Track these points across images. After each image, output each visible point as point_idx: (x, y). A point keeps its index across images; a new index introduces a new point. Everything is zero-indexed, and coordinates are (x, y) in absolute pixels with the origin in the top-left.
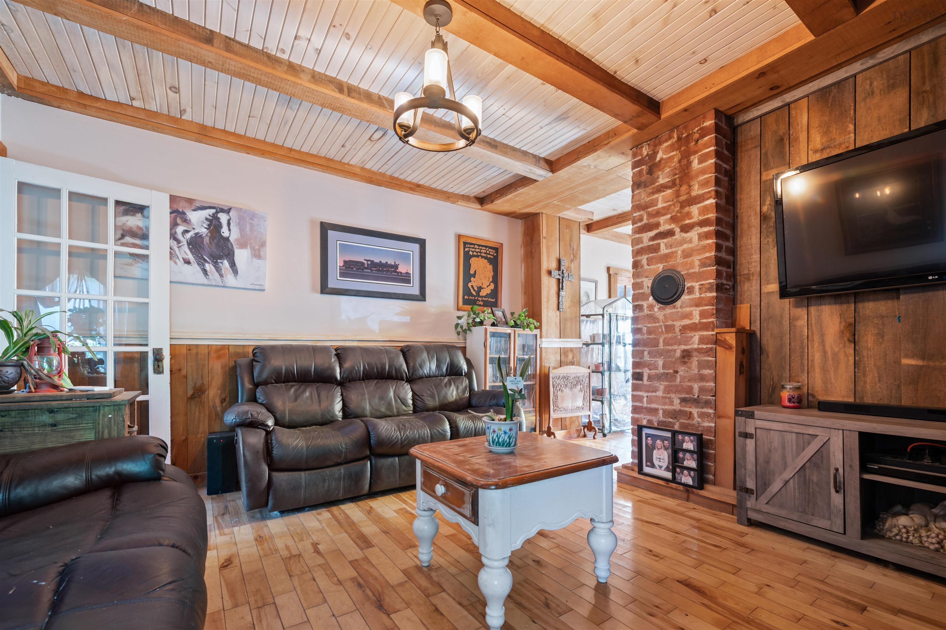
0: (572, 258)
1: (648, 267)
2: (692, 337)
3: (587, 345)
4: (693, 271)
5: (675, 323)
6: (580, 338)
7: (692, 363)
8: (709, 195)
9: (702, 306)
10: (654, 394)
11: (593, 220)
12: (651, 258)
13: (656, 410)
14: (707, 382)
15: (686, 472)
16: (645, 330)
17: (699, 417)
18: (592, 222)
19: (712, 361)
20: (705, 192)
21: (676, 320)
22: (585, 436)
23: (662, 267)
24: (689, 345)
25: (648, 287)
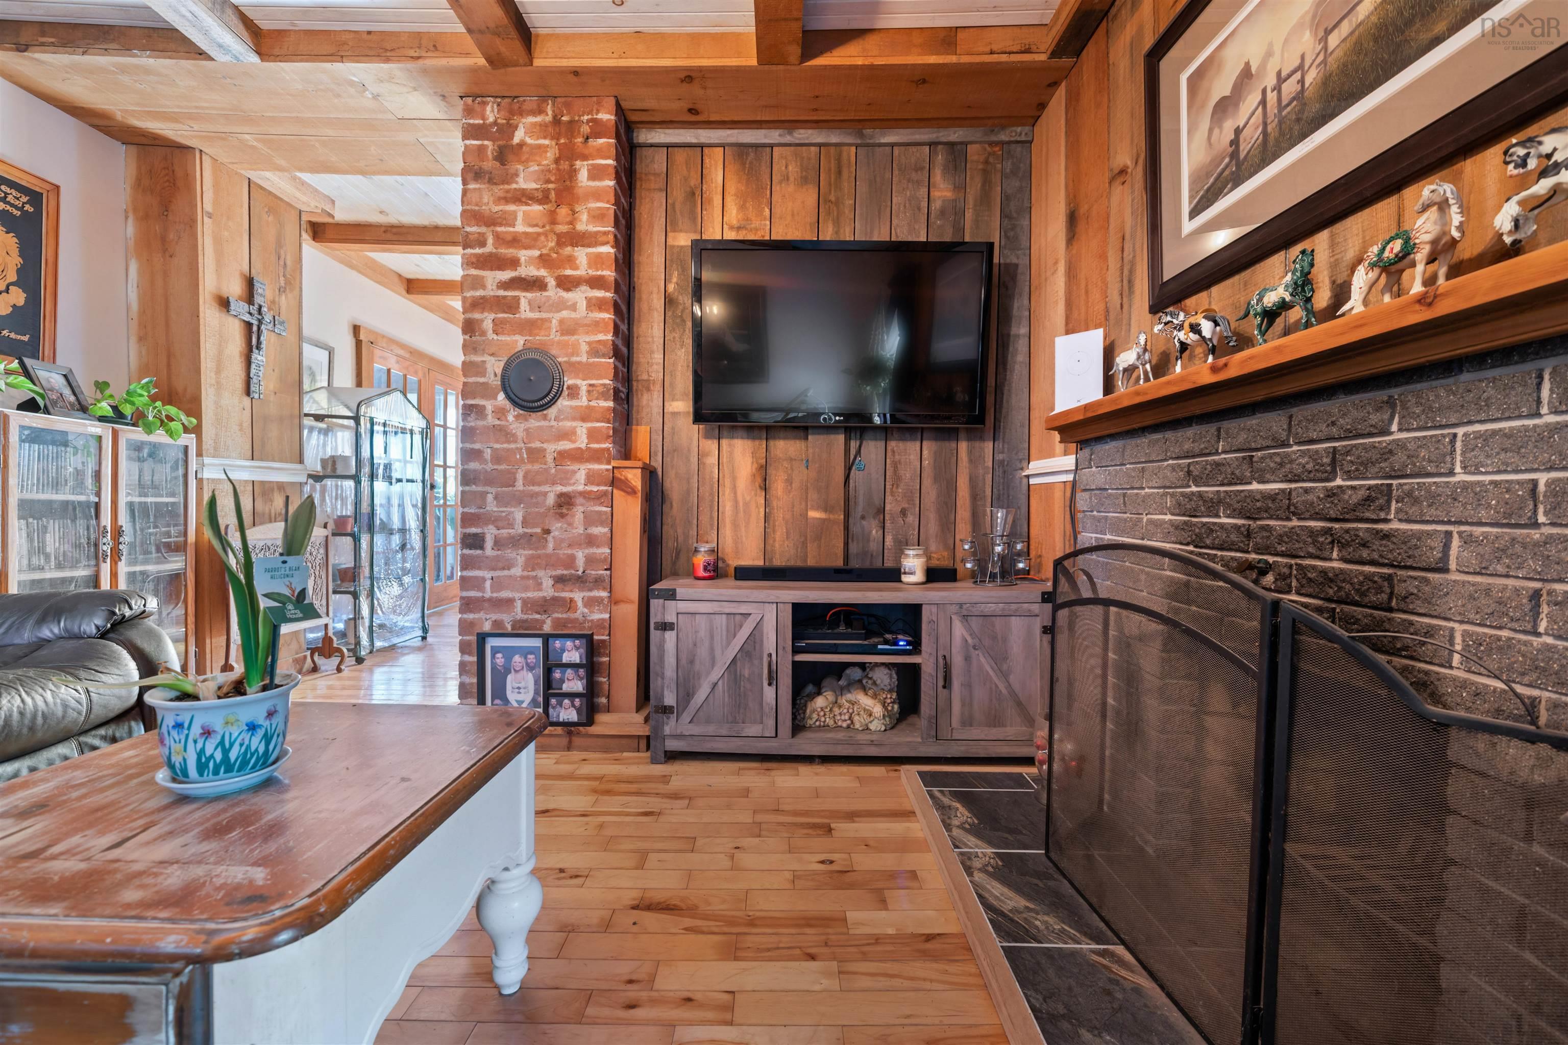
0: (282, 283)
1: (495, 337)
2: (574, 472)
3: (317, 478)
4: (578, 359)
5: (545, 446)
6: (301, 461)
7: (573, 516)
8: (604, 239)
9: (592, 421)
10: (506, 573)
11: (333, 217)
12: (503, 322)
13: (510, 602)
14: (598, 547)
15: (567, 702)
16: (488, 454)
17: (585, 606)
18: (330, 220)
19: (606, 513)
20: (599, 232)
21: (547, 441)
22: (315, 669)
23: (522, 342)
24: (570, 485)
25: (496, 375)
